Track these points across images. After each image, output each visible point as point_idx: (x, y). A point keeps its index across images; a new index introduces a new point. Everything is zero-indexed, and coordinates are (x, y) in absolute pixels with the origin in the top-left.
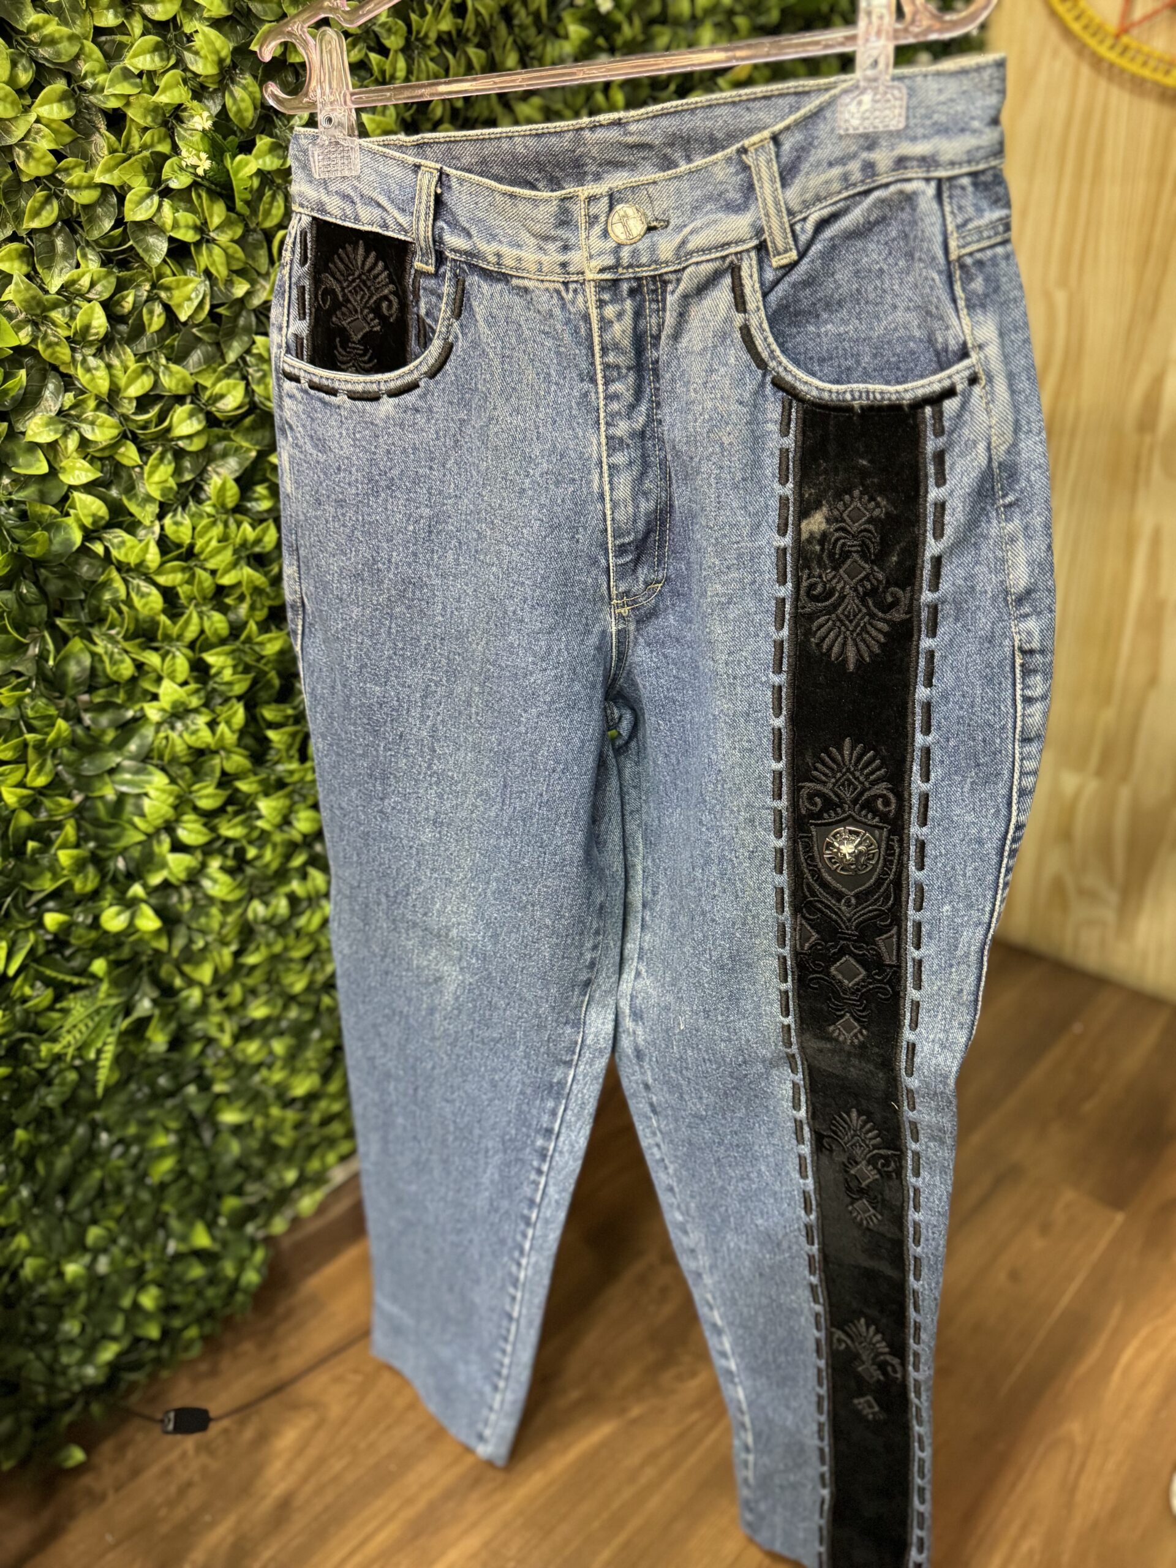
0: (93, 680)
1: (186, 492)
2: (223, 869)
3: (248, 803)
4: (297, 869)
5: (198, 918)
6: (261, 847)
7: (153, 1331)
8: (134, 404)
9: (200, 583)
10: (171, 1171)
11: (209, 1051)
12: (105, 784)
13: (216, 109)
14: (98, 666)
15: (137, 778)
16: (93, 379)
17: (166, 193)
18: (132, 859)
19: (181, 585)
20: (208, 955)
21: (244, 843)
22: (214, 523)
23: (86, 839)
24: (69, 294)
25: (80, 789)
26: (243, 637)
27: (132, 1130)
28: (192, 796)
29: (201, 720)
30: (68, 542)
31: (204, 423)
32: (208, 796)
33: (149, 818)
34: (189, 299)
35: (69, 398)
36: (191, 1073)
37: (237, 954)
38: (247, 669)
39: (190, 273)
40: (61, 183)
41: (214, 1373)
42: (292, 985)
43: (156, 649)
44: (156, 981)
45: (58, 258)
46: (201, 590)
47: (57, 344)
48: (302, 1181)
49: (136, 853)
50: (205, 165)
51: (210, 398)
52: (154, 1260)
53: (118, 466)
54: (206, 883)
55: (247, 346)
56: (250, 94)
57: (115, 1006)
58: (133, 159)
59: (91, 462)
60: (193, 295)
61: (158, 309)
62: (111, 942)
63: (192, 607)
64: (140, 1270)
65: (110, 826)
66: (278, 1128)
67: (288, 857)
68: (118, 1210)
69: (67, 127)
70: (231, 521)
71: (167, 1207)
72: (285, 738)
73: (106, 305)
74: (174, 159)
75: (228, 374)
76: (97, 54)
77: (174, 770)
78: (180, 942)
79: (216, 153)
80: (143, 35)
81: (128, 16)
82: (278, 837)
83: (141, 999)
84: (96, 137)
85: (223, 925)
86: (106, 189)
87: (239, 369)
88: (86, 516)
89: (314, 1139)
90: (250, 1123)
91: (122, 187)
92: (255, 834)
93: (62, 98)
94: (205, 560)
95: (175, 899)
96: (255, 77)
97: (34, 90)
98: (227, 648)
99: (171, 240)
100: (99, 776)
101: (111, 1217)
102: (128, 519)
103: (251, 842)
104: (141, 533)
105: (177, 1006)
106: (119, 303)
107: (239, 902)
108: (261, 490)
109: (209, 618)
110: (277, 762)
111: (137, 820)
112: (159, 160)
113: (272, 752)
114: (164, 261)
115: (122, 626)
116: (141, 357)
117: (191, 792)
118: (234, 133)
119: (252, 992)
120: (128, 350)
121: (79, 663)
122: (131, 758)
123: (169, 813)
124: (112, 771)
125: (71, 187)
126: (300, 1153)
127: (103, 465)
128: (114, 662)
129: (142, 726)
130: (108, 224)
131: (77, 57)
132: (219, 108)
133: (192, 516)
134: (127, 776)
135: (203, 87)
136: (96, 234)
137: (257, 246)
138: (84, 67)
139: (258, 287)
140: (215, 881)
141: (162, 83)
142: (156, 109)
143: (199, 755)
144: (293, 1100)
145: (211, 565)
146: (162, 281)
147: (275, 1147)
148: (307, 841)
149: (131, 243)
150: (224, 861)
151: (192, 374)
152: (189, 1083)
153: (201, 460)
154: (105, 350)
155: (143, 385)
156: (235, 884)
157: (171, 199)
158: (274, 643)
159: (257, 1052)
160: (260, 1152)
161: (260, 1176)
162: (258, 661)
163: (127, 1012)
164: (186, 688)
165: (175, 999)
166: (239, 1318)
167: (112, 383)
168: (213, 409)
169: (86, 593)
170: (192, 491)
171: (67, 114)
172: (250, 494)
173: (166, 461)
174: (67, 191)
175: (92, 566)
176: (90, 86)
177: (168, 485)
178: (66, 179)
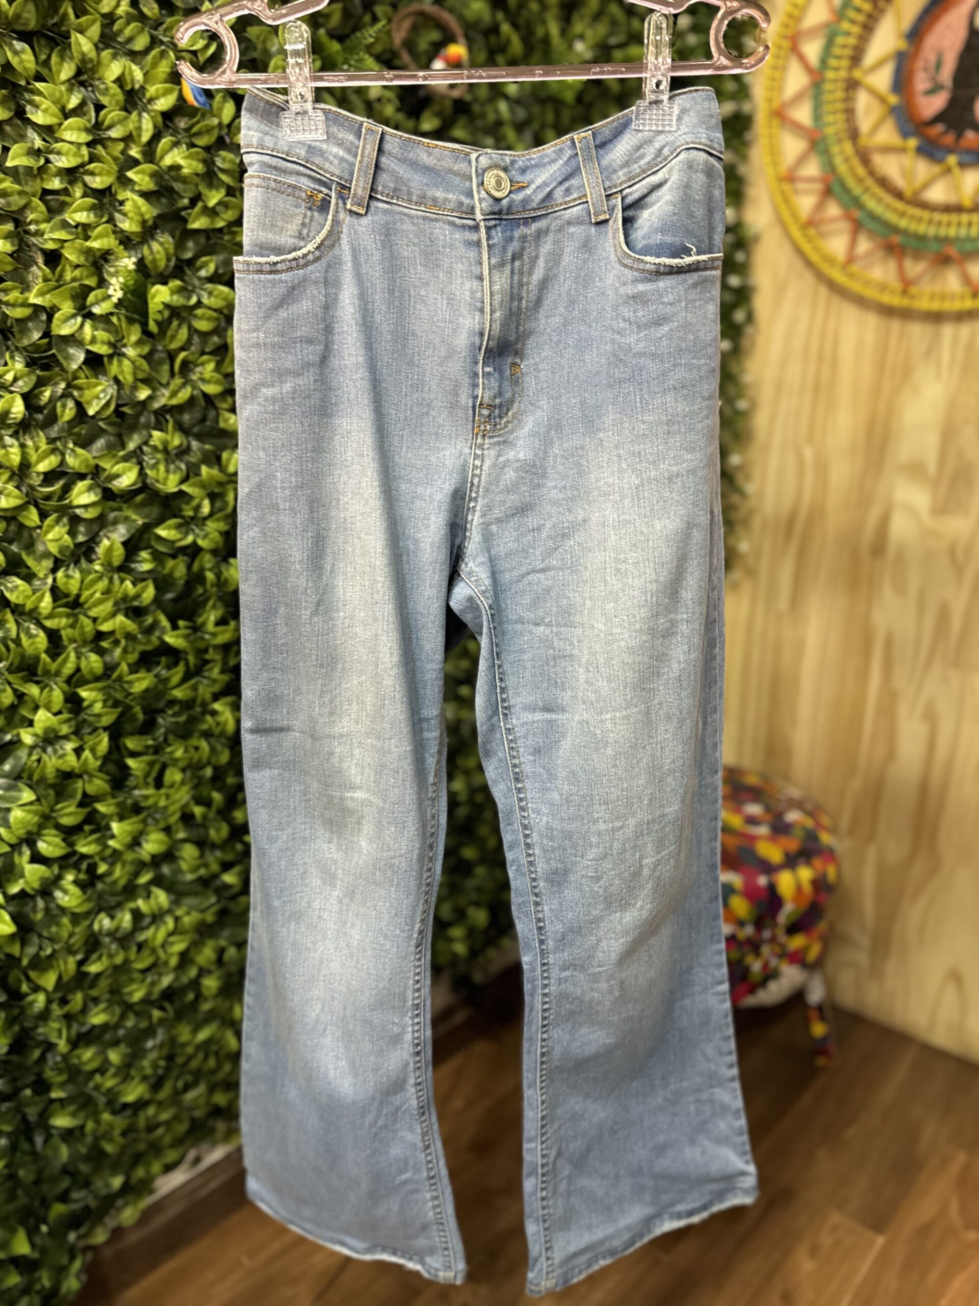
1: (80, 551)
2: (76, 882)
3: (104, 823)
4: (142, 887)
5: (49, 927)
6: (112, 865)
8: (41, 477)
9: (82, 627)
11: (49, 1056)
13: (137, 257)
15: (8, 794)
16: (7, 454)
17: (89, 315)
19: (64, 628)
20: (54, 962)
21: (97, 859)
22: (100, 578)
26: (115, 676)
28: (54, 815)
29: (69, 746)
31: (100, 496)
32: (69, 814)
33: (14, 830)
34: (98, 398)
36: (29, 1077)
37: (81, 963)
38: (116, 704)
39: (103, 379)
42: (131, 994)
43: (37, 683)
46: (82, 634)
48: (127, 1189)
50: (119, 295)
51: (108, 477)
53: (22, 526)
54: (58, 894)
55: (145, 439)
56: (166, 250)
58: (64, 288)
60: (102, 395)
61: (71, 404)
63: (71, 648)
66: (107, 1136)
67: (137, 874)
69: (9, 259)
72: (143, 766)
73: (27, 398)
74: (98, 292)
75: (125, 459)
76: (43, 208)
77: (42, 791)
78: (31, 949)
80: (83, 197)
81: (72, 182)
82: (129, 856)
84: (34, 269)
85: (71, 935)
86: (37, 308)
87: (137, 456)
89: (142, 1147)
90: (82, 1128)
91: (52, 308)
92: (108, 852)
93: (9, 236)
94: (89, 608)
95: (27, 909)
96: (173, 237)
98: (99, 685)
99: (88, 352)
102: (25, 569)
103: (103, 859)
104: (37, 583)
105: (23, 1010)
106: (37, 397)
107: (87, 914)
108: (144, 554)
109: (86, 658)
110: (135, 788)
111: (3, 831)
112: (86, 290)
113: (132, 779)
114: (80, 368)
115: (7, 660)
116: (51, 441)
117: (52, 811)
119: (95, 1000)
120: (41, 434)
122: (4, 776)
123: (32, 826)
125: (7, 304)
126: (127, 1160)
127: (7, 525)
129: (18, 748)
130: (36, 335)
131: (25, 208)
132: (140, 256)
133: (82, 572)
135: (128, 240)
136: (25, 342)
137: (160, 362)
138: (31, 217)
139: (158, 393)
140: (67, 893)
141: (94, 233)
142: (89, 252)
143: (67, 776)
144: (124, 1107)
145: (93, 613)
146: (76, 382)
147: (102, 1153)
148: (157, 861)
149: (54, 351)
150: (77, 876)
151: (94, 458)
152: (27, 1086)
153: (95, 527)
154: (21, 432)
155: (50, 463)
156: (85, 897)
157: (92, 320)
158: (141, 683)
159: (91, 1060)
160: (88, 1158)
161: (86, 1184)
162: (126, 697)
164: (59, 717)
165: (21, 1004)
167: (24, 458)
168: (109, 485)
170: (84, 552)
171: (11, 249)
172: (134, 557)
173: (61, 524)
174: (3, 307)
176: (34, 231)
177: (64, 543)
178: (4, 298)
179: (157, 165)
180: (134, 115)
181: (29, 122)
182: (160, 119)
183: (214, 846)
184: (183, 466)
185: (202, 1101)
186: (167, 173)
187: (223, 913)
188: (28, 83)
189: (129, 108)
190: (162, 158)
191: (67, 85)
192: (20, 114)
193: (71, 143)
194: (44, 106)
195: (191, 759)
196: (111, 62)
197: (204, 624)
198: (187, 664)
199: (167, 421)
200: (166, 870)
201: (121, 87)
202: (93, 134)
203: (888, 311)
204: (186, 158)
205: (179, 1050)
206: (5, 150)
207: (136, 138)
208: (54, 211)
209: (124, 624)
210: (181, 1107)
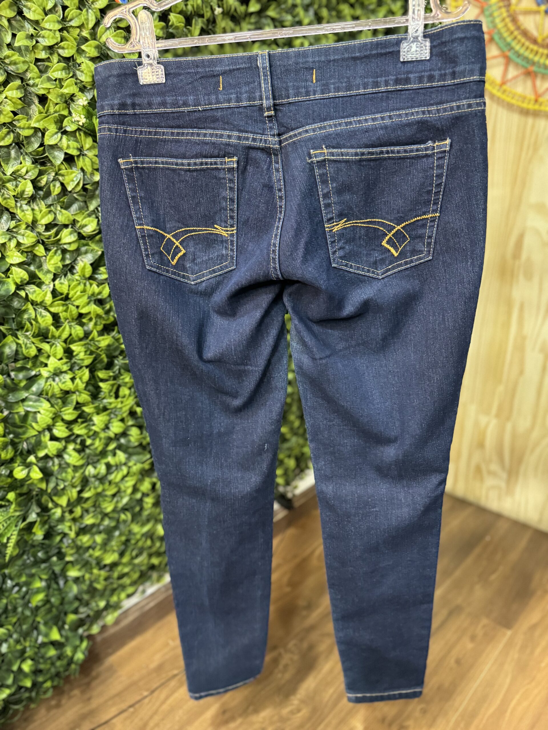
0: (16, 356)
1: (67, 269)
2: (74, 449)
3: (89, 418)
4: (111, 451)
5: (62, 473)
6: (94, 440)
7: (28, 684)
8: (44, 227)
9: (71, 311)
10: (42, 600)
11: (65, 540)
12: (20, 406)
13: (90, 97)
14: (19, 349)
15: (35, 404)
16: (25, 215)
17: (65, 133)
18: (30, 443)
19: (62, 312)
20: (65, 492)
21: (85, 437)
22: (79, 284)
23: (9, 433)
24: (16, 176)
25: (7, 408)
26: (90, 338)
27: (23, 579)
28: (61, 414)
29: (68, 377)
30: (8, 290)
31: (76, 237)
32: (69, 414)
33: (40, 423)
34: (73, 181)
35: (13, 224)
36: (56, 551)
37: (80, 492)
38: (91, 353)
39: (74, 169)
40: (15, 126)
41: (58, 706)
42: (106, 508)
43: (48, 342)
44: (39, 504)
45: (11, 160)
46: (71, 315)
47: (9, 198)
48: (108, 607)
49: (33, 441)
50: (83, 121)
51: (80, 226)
52: (30, 646)
53: (35, 256)
54: (66, 456)
57: (18, 516)
58: (50, 117)
59: (22, 253)
60: (75, 179)
61: (58, 184)
62: (19, 484)
63: (66, 323)
64: (23, 652)
65: (21, 427)
66: (97, 580)
67: (107, 445)
68: (14, 620)
69: (20, 101)
70: (88, 283)
71: (39, 619)
72: (109, 386)
73: (33, 182)
74: (69, 118)
75: (89, 215)
76: (36, 70)
77: (53, 401)
78: (52, 485)
79: (89, 116)
80: (58, 62)
81: (51, 54)
82: (102, 435)
83: (31, 513)
84: (33, 107)
85: (73, 478)
86: (36, 130)
87: (95, 213)
88: (17, 278)
89: (115, 586)
90: (83, 576)
91: (44, 129)
92: (91, 433)
93: (18, 88)
94: (74, 301)
95: (50, 464)
97: (5, 83)
98: (82, 343)
99: (66, 154)
100: (17, 402)
101: (10, 624)
102: (38, 280)
103: (89, 437)
104: (44, 287)
105: (49, 517)
106: (39, 181)
107: (83, 467)
108: (102, 269)
109: (74, 328)
110: (104, 398)
111: (34, 424)
112: (62, 118)
113: (102, 393)
114: (62, 163)
115: (32, 331)
116: (48, 206)
119: (87, 511)
120: (43, 203)
121: (10, 348)
122: (33, 394)
123: (50, 422)
124: (23, 400)
125: (20, 128)
126: (107, 592)
127: (27, 255)
128: (27, 348)
129: (39, 379)
130: (36, 145)
131: (27, 70)
132: (92, 96)
133: (69, 280)
134: (31, 403)
135: (85, 87)
136: (30, 150)
138: (29, 75)
140: (70, 455)
141: (65, 84)
142: (62, 95)
143: (67, 393)
144: (105, 566)
145: (76, 303)
146: (60, 172)
147: (95, 589)
148: (117, 437)
149: (47, 154)
150: (75, 446)
151: (72, 215)
152: (53, 556)
153: (74, 255)
154: (31, 202)
155: (49, 219)
156: (80, 457)
157: (67, 135)
158: (105, 341)
159: (88, 541)
160: (88, 592)
161: (87, 604)
162: (97, 349)
163: (24, 520)
164: (61, 361)
165: (48, 514)
166: (72, 677)
167: (34, 217)
168: (82, 231)
169: (16, 315)
170: (69, 269)
171: (20, 95)
172: (97, 271)
173: (57, 254)
174: (18, 130)
175: (19, 302)
176: (32, 84)
177: (58, 265)
178: (18, 125)
179: (98, 41)
180: (85, 10)
181: (24, 18)
182: (99, 14)
185: (146, 561)
186: (104, 46)
187: (153, 464)
189: (81, 7)
190: (101, 37)
192: (20, 13)
193: (51, 30)
194: (33, 9)
200: (123, 441)
202: (62, 24)
203: (525, 112)
204: (115, 36)
205: (132, 537)
206: (14, 36)
207: (86, 25)
208: (42, 71)
209: (94, 309)
210: (135, 565)
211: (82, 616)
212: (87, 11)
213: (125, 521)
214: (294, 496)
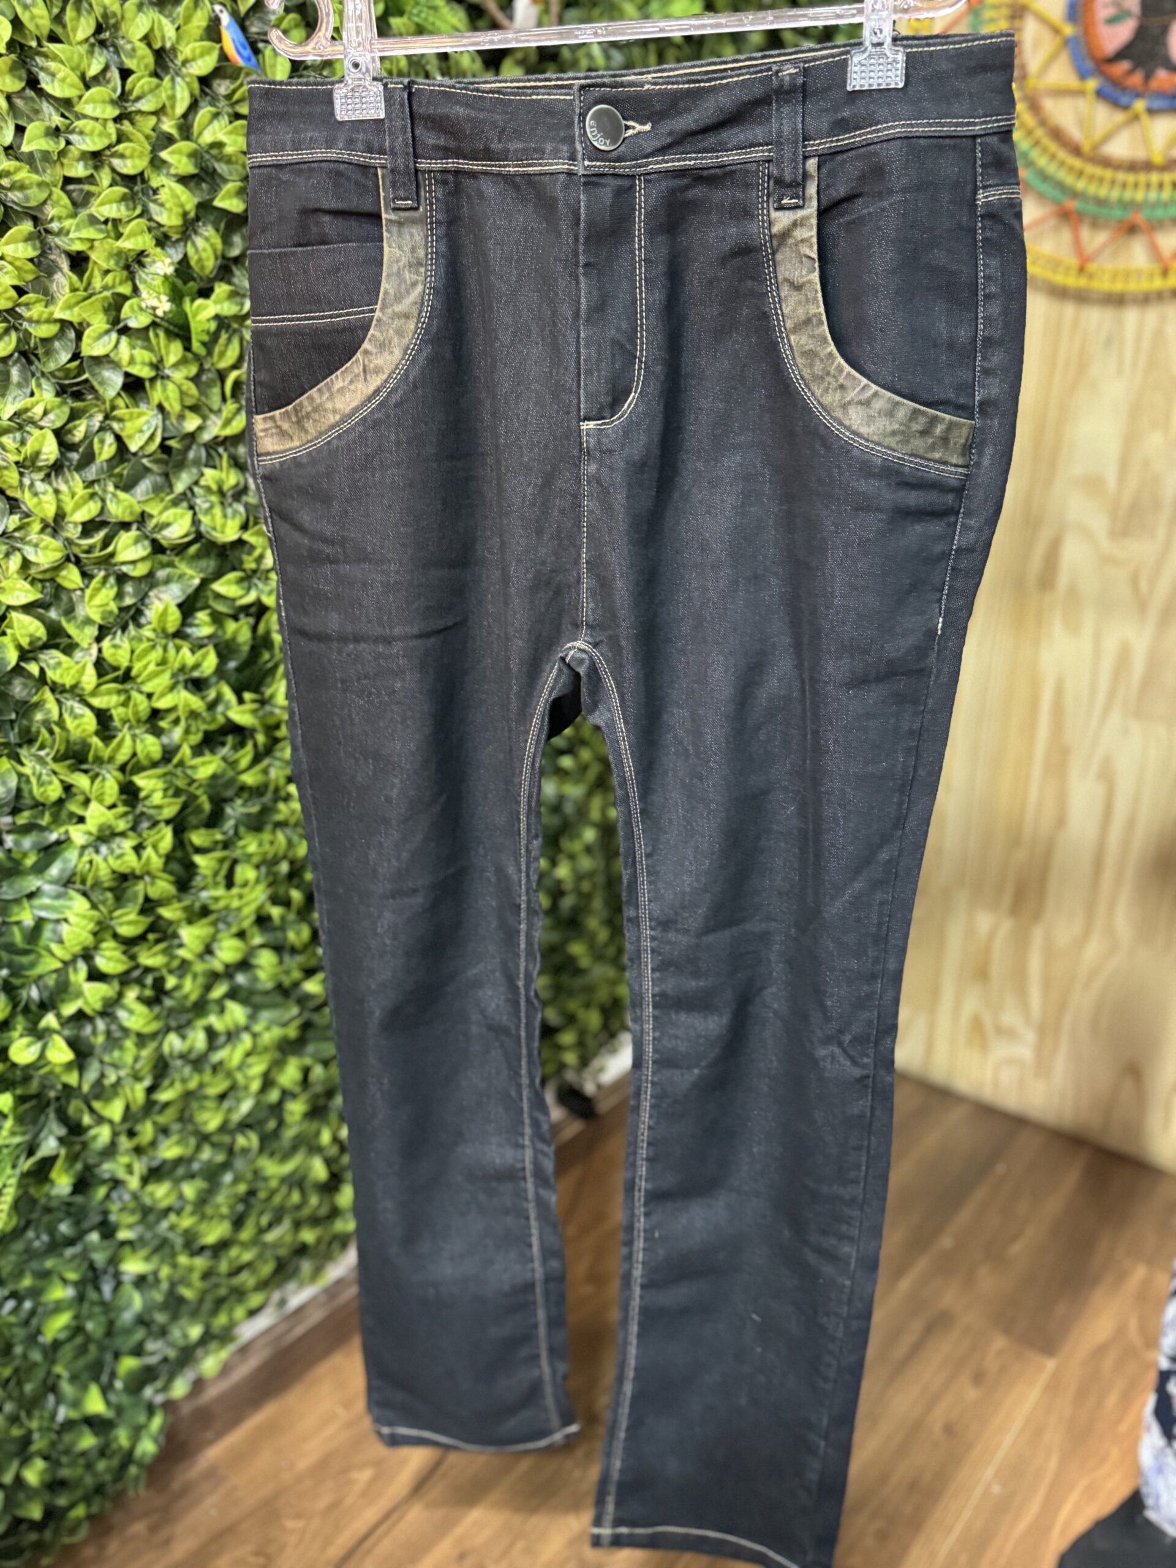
0: (18, 801)
1: (127, 616)
2: (140, 999)
3: (170, 931)
4: (216, 1002)
5: (111, 1051)
6: (181, 977)
7: (35, 1512)
8: (80, 528)
9: (135, 705)
10: (66, 1328)
11: (116, 1195)
12: (24, 909)
13: (178, 256)
14: (24, 786)
15: (57, 903)
16: (40, 503)
17: (125, 331)
18: (46, 987)
19: (115, 707)
20: (120, 1090)
21: (164, 972)
22: (153, 647)
24: (21, 422)
26: (175, 760)
27: (27, 1282)
28: (113, 923)
29: (127, 844)
30: (1, 661)
31: (148, 550)
32: (129, 922)
33: (67, 944)
34: (141, 431)
35: (14, 521)
36: (96, 1219)
37: (150, 1090)
38: (178, 793)
39: (143, 407)
40: (20, 317)
41: (100, 1557)
42: (205, 1123)
43: (86, 772)
44: (63, 1118)
45: (12, 387)
46: (136, 713)
47: (6, 468)
48: (207, 1338)
49: (51, 981)
50: (164, 306)
51: (156, 526)
52: (40, 1429)
53: (59, 588)
54: (122, 1014)
55: (195, 478)
56: (212, 246)
57: (18, 1145)
58: (93, 298)
59: (32, 583)
60: (145, 428)
61: (109, 439)
62: (20, 1075)
63: (125, 730)
64: (26, 1441)
65: (26, 952)
66: (185, 1281)
67: (208, 988)
68: (7, 1372)
69: (30, 266)
70: (171, 646)
71: (59, 1369)
72: (213, 863)
73: (59, 433)
74: (135, 300)
75: (175, 503)
76: (65, 200)
77: (96, 896)
78: (92, 1075)
79: (176, 296)
80: (111, 186)
81: (96, 168)
82: (199, 967)
83: (46, 1138)
84: (58, 276)
85: (136, 1059)
86: (64, 324)
87: (186, 498)
89: (223, 1292)
90: (155, 1273)
91: (81, 324)
92: (175, 963)
93: (29, 238)
94: (142, 683)
95: (88, 1029)
96: (217, 230)
98: (159, 771)
99: (127, 375)
100: (17, 901)
102: (66, 640)
103: (171, 972)
104: (78, 654)
105: (85, 1145)
106: (70, 432)
107: (157, 1036)
108: (202, 616)
109: (142, 741)
110: (203, 888)
111: (55, 947)
112: (120, 300)
113: (198, 878)
114: (119, 394)
115: (52, 748)
116: (89, 484)
118: (194, 279)
119: (164, 1131)
120: (77, 476)
121: (4, 783)
122: (51, 882)
123: (89, 940)
124: (31, 896)
125: (30, 320)
126: (207, 1306)
127: (44, 587)
128: (41, 784)
129: (66, 849)
130: (64, 357)
131: (45, 202)
132: (180, 256)
133: (131, 640)
134: (46, 901)
135: (166, 237)
136: (52, 366)
137: (210, 384)
138: (51, 211)
139: (209, 423)
140: (131, 1012)
141: (126, 230)
142: (119, 254)
143: (123, 880)
144: (202, 1249)
145: (148, 688)
146: (115, 413)
147: (181, 1300)
148: (230, 971)
149: (86, 376)
150: (142, 991)
151: (139, 502)
152: (91, 1230)
153: (143, 586)
154: (53, 474)
155: (89, 511)
156: (152, 1016)
157: (129, 337)
158: (207, 767)
159: (167, 1195)
160: (165, 1306)
161: (163, 1333)
162: (190, 784)
163: (31, 1151)
164: (114, 811)
165: (83, 1138)
166: (131, 1493)
167: (59, 508)
168: (158, 536)
169: (17, 713)
170: (131, 616)
171: (31, 253)
172: (189, 620)
173: (108, 585)
174: (25, 325)
175: (25, 685)
176: (56, 230)
177: (108, 608)
178: (26, 314)
179: (196, 142)
180: (167, 79)
181: (41, 93)
182: (196, 86)
183: (293, 951)
184: (241, 508)
185: (288, 1239)
186: (207, 152)
187: (306, 1026)
188: (40, 45)
189: (159, 71)
190: (200, 134)
191: (86, 46)
192: (33, 83)
193: (97, 119)
194: (60, 76)
195: (266, 854)
196: (136, 16)
197: (272, 696)
198: (255, 745)
199: (220, 456)
200: (241, 979)
201: (149, 45)
202: (120, 107)
204: (231, 133)
205: (261, 1184)
206: (20, 130)
207: (169, 110)
208: (79, 203)
209: (186, 700)
210: (265, 1245)
211: (152, 1360)
212: (173, 80)
213: (245, 1151)
214: (599, 1087)
